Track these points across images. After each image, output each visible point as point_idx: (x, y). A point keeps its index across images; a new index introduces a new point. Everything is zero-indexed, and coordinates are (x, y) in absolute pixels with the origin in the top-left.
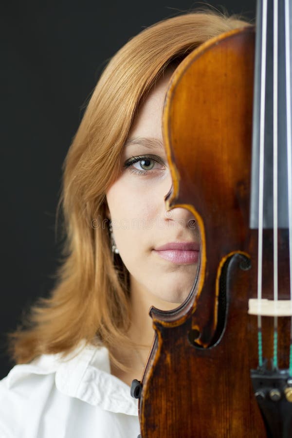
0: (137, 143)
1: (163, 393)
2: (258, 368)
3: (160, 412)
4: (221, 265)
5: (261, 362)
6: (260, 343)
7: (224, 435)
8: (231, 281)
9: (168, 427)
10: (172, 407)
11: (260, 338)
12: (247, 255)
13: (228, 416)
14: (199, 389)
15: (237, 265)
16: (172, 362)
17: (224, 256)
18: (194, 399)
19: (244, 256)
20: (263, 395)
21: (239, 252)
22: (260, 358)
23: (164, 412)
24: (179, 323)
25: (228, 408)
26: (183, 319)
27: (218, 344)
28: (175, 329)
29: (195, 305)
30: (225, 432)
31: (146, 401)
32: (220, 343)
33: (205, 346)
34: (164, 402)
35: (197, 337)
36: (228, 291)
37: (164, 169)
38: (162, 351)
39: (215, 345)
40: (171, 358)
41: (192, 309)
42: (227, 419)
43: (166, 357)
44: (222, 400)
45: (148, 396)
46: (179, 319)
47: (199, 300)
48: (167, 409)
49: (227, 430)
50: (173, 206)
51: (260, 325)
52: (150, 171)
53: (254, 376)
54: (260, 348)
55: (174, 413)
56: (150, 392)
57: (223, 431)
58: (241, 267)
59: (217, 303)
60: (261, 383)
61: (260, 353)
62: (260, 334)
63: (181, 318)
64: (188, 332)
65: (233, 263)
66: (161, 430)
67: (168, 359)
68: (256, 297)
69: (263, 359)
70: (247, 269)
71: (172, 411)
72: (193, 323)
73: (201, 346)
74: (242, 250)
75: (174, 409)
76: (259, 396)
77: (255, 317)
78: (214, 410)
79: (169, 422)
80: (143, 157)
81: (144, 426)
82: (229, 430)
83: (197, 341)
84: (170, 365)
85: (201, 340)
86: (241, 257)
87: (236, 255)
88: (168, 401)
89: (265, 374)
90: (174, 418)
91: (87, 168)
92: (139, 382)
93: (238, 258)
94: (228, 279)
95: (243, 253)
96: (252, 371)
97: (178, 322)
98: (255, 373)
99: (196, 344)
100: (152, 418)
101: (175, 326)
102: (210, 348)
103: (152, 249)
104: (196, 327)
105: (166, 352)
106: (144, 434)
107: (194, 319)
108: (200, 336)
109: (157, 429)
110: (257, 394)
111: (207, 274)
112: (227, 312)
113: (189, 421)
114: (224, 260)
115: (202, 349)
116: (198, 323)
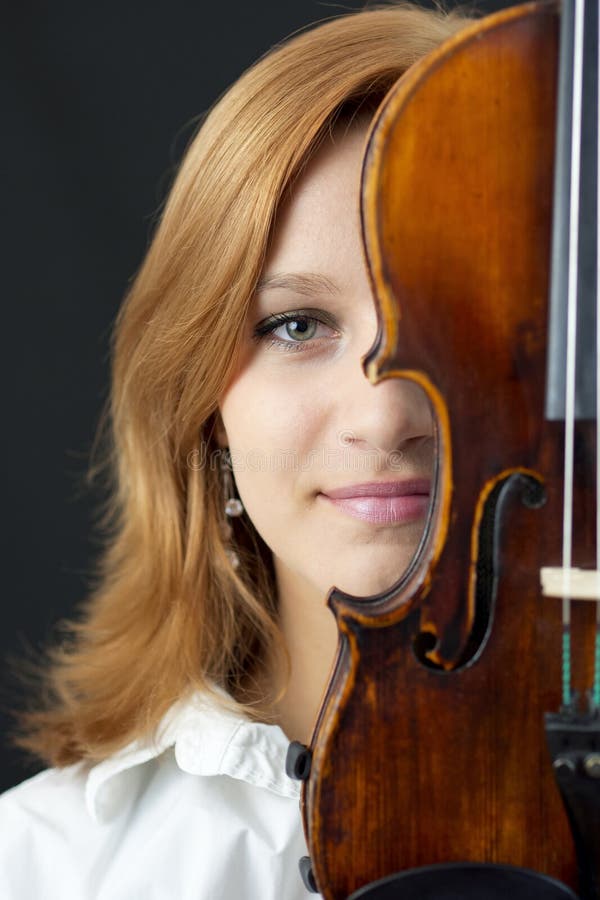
0: (280, 286)
1: (359, 767)
2: (561, 709)
3: (352, 804)
4: (484, 496)
5: (566, 696)
6: (566, 656)
7: (486, 852)
8: (503, 530)
9: (369, 836)
10: (378, 794)
11: (566, 646)
12: (538, 477)
13: (494, 813)
14: (435, 757)
15: (515, 498)
16: (378, 700)
17: (490, 479)
18: (423, 778)
19: (531, 479)
20: (571, 765)
21: (522, 470)
22: (566, 688)
23: (360, 804)
24: (393, 619)
25: (494, 794)
26: (404, 609)
27: (476, 663)
28: (385, 631)
29: (428, 579)
30: (489, 846)
31: (325, 781)
32: (480, 658)
33: (448, 667)
34: (360, 785)
35: (431, 647)
36: (496, 551)
37: (339, 337)
38: (359, 678)
39: (469, 664)
40: (378, 691)
41: (421, 588)
42: (491, 817)
43: (365, 689)
44: (482, 779)
45: (327, 772)
46: (393, 611)
47: (437, 569)
48: (366, 799)
49: (492, 842)
50: (385, 374)
51: (566, 618)
52: (309, 342)
53: (552, 727)
54: (566, 666)
55: (382, 805)
56: (333, 764)
57: (483, 843)
58: (525, 502)
59: (473, 577)
60: (566, 741)
61: (566, 677)
62: (566, 638)
63: (398, 608)
64: (413, 637)
65: (509, 494)
66: (355, 842)
67: (371, 694)
68: (558, 562)
69: (572, 691)
70: (537, 506)
71: (378, 803)
72: (423, 617)
73: (440, 667)
74: (527, 466)
75: (382, 798)
76: (564, 767)
77: (556, 602)
78: (465, 801)
79: (372, 825)
80: (294, 314)
81: (319, 835)
82: (496, 841)
83: (432, 655)
84: (374, 706)
85: (440, 654)
86: (524, 480)
87: (515, 477)
88: (369, 780)
89: (575, 722)
90: (382, 816)
91: (167, 339)
92: (305, 746)
93: (518, 482)
94: (497, 527)
95: (529, 472)
96: (548, 715)
97: (391, 617)
98: (555, 721)
99: (429, 663)
100: (336, 816)
101: (385, 624)
102: (460, 671)
103: (318, 493)
104: (428, 627)
105: (367, 679)
106: (318, 852)
107: (426, 611)
108: (438, 645)
109: (346, 839)
110: (558, 763)
111: (455, 516)
112: (494, 595)
113: (413, 824)
114: (489, 487)
115: (440, 673)
116: (433, 619)
